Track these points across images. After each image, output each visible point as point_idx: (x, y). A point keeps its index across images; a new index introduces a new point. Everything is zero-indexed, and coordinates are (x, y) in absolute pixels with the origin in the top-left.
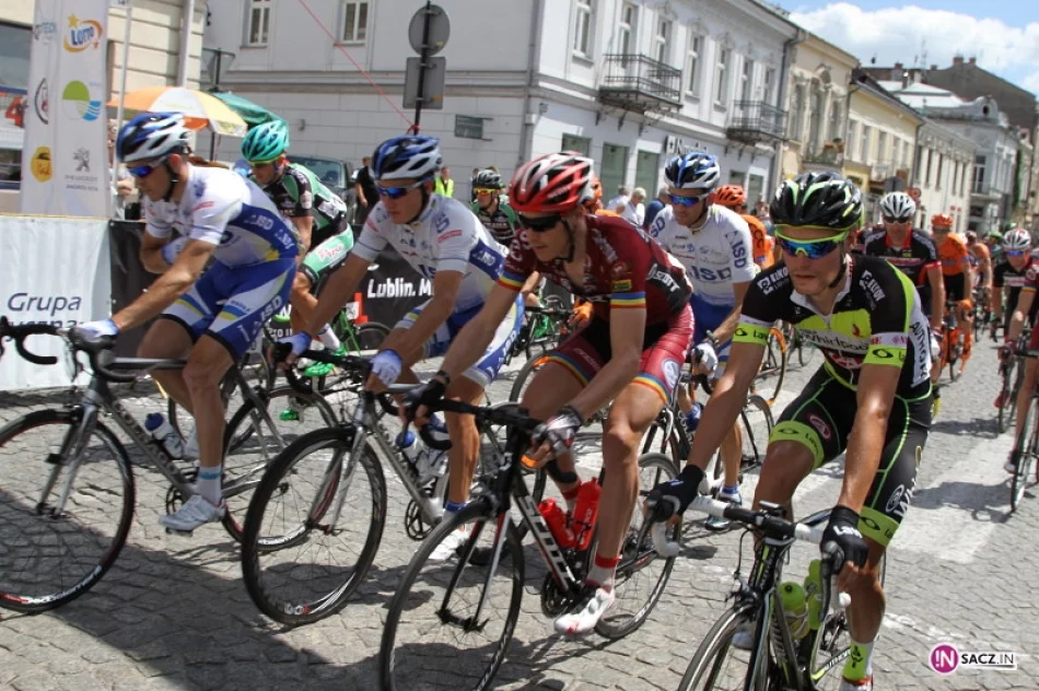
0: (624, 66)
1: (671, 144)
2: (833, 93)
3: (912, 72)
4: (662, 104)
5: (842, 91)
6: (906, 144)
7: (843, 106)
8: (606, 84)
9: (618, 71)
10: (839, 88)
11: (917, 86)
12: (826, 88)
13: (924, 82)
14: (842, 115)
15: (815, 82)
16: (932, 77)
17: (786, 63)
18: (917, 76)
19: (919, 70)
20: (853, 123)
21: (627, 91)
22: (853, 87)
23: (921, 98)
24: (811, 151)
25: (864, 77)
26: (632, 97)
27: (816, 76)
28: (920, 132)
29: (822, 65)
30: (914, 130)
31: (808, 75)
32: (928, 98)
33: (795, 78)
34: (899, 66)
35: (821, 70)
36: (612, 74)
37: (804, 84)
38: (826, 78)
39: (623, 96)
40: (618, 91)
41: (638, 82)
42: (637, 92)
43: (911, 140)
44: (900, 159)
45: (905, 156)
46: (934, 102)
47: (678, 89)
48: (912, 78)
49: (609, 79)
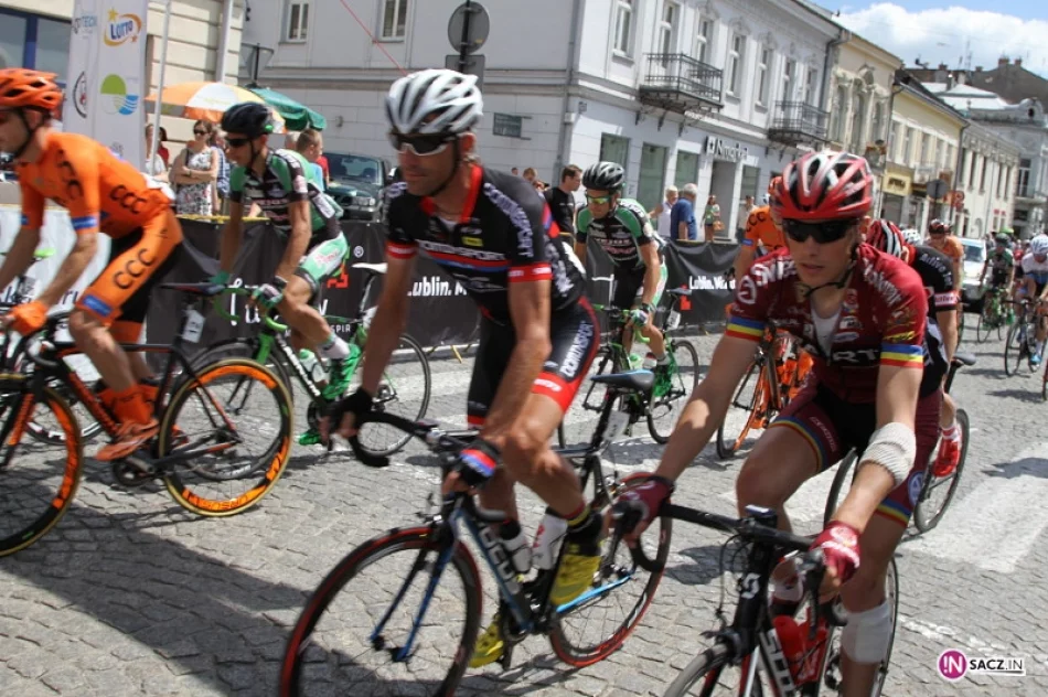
0: (664, 66)
1: (712, 145)
2: (876, 94)
3: (956, 73)
4: (702, 104)
5: (886, 92)
6: (950, 146)
7: (886, 106)
8: (646, 84)
9: (658, 70)
10: (882, 89)
11: (962, 88)
12: (869, 89)
13: (968, 83)
14: (885, 116)
15: (858, 83)
16: (976, 78)
17: (829, 64)
18: (962, 78)
19: (963, 72)
20: (896, 124)
21: (667, 91)
22: (897, 88)
23: (966, 99)
25: (908, 79)
26: (673, 97)
27: (859, 77)
28: (964, 135)
29: (865, 66)
30: (957, 131)
31: (851, 76)
32: (972, 100)
33: (838, 79)
34: (943, 67)
35: (864, 71)
36: (652, 74)
37: (846, 85)
38: (869, 79)
39: (663, 96)
40: (658, 91)
41: (679, 82)
42: (678, 92)
43: (955, 142)
44: (943, 162)
45: (948, 159)
46: (978, 104)
47: (719, 89)
48: (957, 80)
49: (649, 78)
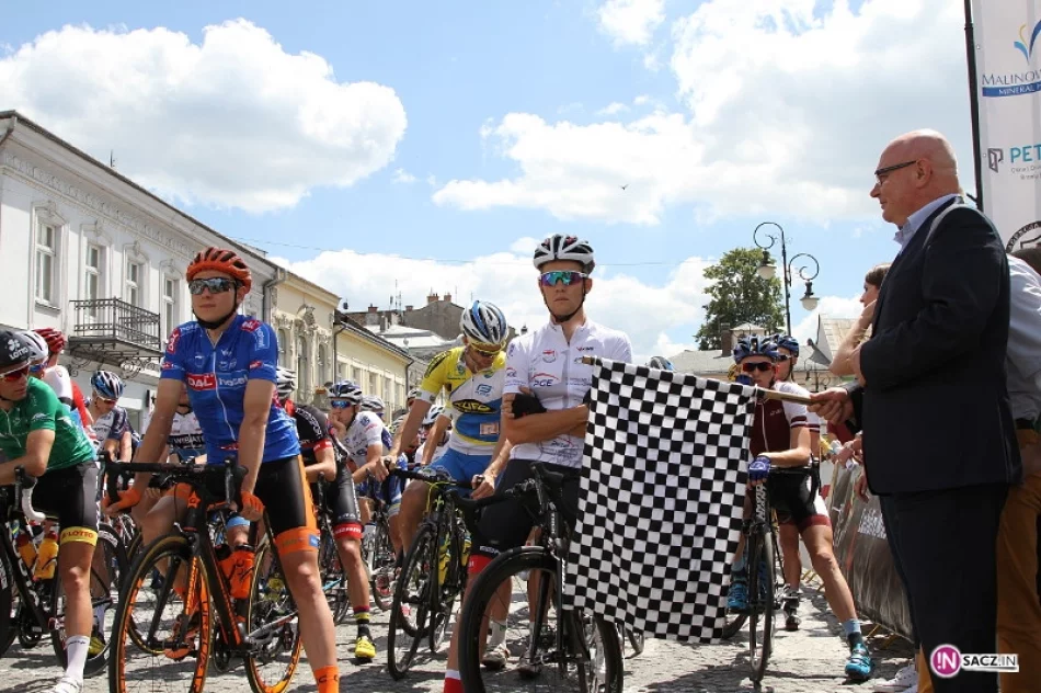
0: (93, 314)
2: (318, 334)
3: (389, 314)
4: (142, 353)
5: (328, 333)
6: (397, 384)
7: (330, 348)
8: (75, 334)
9: (86, 318)
10: (324, 329)
11: (395, 328)
12: (311, 331)
13: (402, 323)
14: (331, 358)
15: (299, 324)
16: (408, 317)
17: (267, 306)
18: (395, 318)
19: (395, 312)
20: (342, 365)
21: (102, 341)
22: (338, 328)
23: (403, 339)
24: (302, 396)
25: (342, 320)
26: (108, 348)
27: (299, 318)
28: (409, 372)
29: (304, 306)
30: (403, 371)
31: (291, 317)
32: (408, 339)
33: (278, 320)
34: (372, 309)
35: (304, 311)
36: (81, 323)
37: (287, 326)
38: (310, 319)
39: (96, 347)
40: (90, 341)
41: (114, 330)
42: (114, 341)
43: (401, 380)
44: (392, 400)
45: (397, 398)
46: (414, 342)
47: (157, 335)
48: (389, 321)
49: (78, 328)
